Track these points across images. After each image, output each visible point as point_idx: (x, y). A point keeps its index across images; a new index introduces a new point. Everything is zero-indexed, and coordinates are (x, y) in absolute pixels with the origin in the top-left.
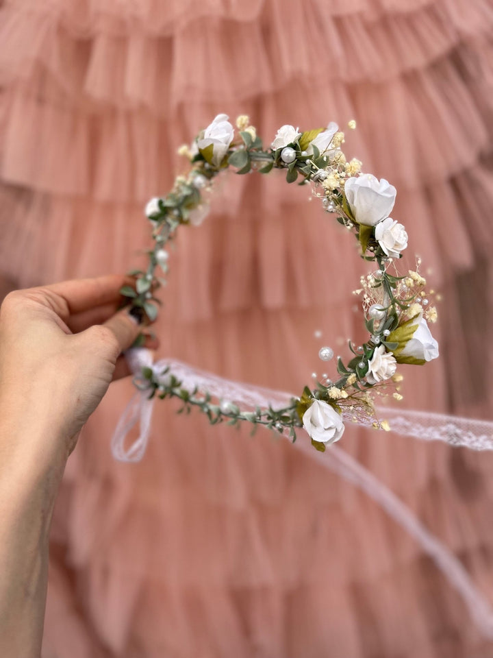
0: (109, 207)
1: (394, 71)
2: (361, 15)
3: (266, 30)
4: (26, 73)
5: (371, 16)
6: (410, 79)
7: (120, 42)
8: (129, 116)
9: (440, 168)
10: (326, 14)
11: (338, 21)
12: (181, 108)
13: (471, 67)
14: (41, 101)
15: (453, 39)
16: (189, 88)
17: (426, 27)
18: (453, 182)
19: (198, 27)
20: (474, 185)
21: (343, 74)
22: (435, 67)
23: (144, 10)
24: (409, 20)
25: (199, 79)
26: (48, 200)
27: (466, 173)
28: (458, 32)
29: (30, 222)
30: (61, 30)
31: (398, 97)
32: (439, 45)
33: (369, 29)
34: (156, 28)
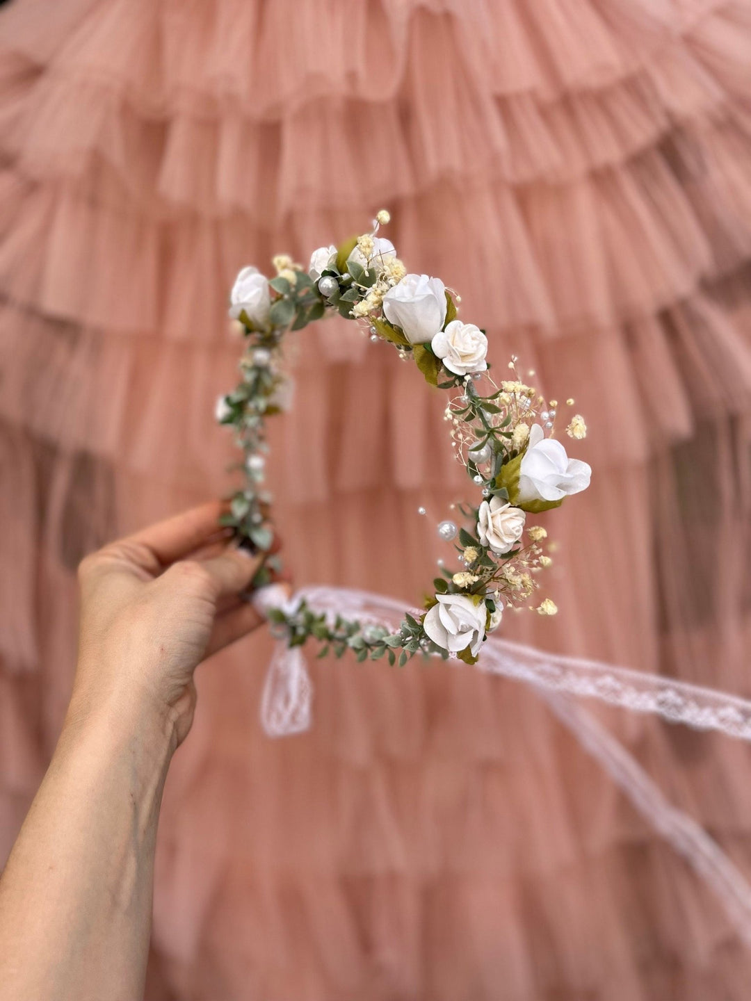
0: (185, 349)
1: (579, 167)
2: (533, 94)
3: (405, 113)
4: (76, 167)
5: (547, 94)
6: (601, 179)
7: (209, 126)
8: (217, 225)
9: (645, 299)
10: (486, 93)
11: (503, 103)
12: (290, 219)
13: (690, 161)
14: (94, 203)
15: (663, 123)
16: (301, 191)
17: (624, 108)
18: (666, 318)
19: (314, 110)
20: (696, 322)
21: (508, 173)
22: (637, 161)
23: (242, 86)
24: (600, 99)
25: (313, 178)
26: (99, 339)
27: (684, 304)
28: (669, 115)
29: (78, 366)
30: (126, 109)
31: (584, 201)
32: (643, 133)
33: (544, 112)
34: (257, 111)
